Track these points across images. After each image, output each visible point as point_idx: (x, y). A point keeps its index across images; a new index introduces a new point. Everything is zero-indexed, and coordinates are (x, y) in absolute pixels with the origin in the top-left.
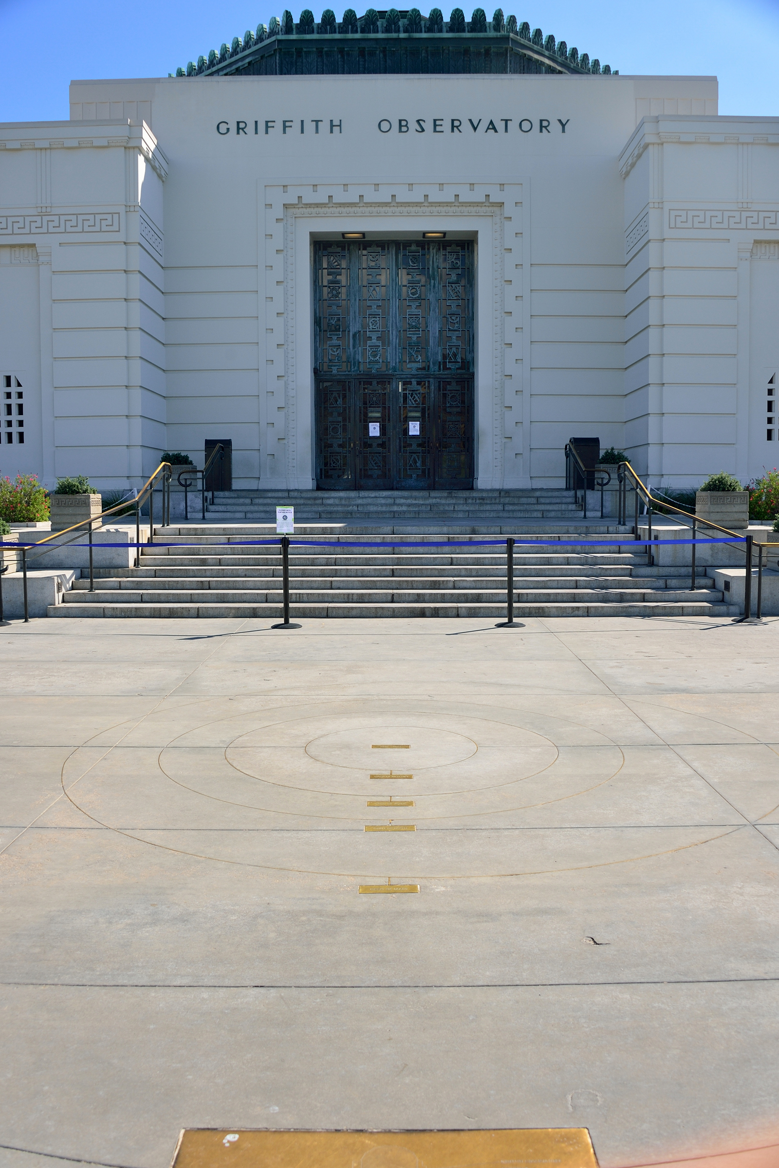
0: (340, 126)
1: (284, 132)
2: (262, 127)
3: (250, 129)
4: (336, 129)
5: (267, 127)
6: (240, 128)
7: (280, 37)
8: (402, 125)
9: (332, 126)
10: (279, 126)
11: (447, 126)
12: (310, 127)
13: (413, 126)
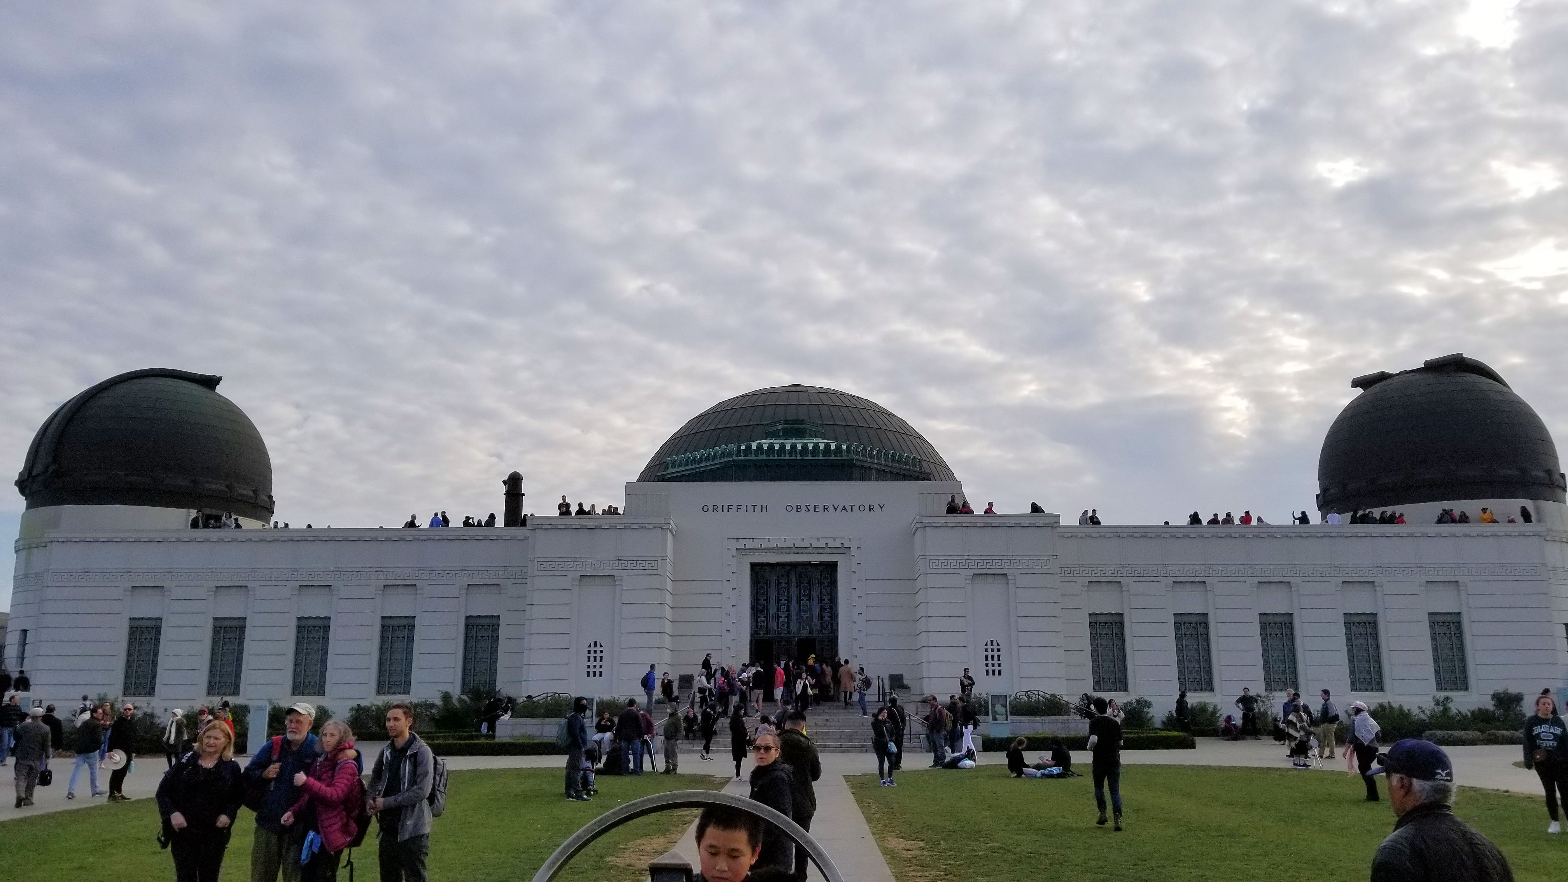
0: (766, 508)
1: (737, 511)
2: (726, 508)
3: (720, 509)
4: (764, 510)
5: (728, 508)
6: (714, 509)
7: (735, 458)
8: (798, 508)
9: (762, 508)
10: (734, 508)
11: (821, 508)
12: (750, 509)
13: (804, 508)
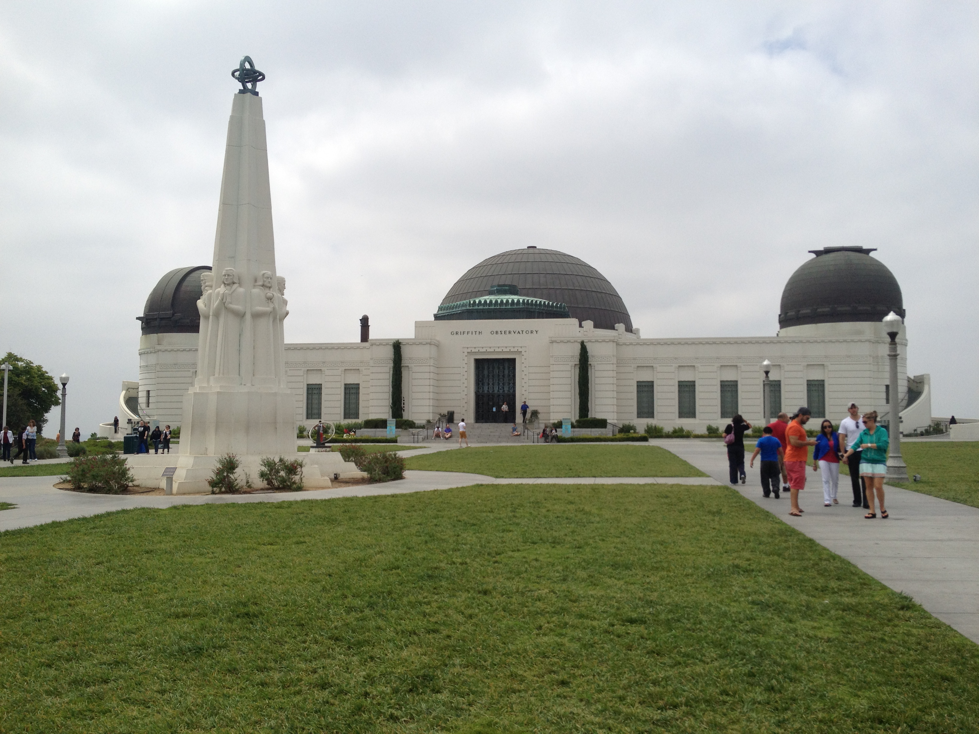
1: (468, 334)
2: (462, 333)
3: (459, 333)
4: (480, 334)
6: (457, 333)
7: (467, 308)
8: (497, 332)
10: (466, 333)
11: (508, 332)
12: (474, 333)
13: (499, 333)
